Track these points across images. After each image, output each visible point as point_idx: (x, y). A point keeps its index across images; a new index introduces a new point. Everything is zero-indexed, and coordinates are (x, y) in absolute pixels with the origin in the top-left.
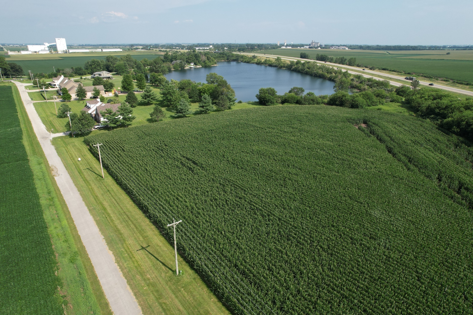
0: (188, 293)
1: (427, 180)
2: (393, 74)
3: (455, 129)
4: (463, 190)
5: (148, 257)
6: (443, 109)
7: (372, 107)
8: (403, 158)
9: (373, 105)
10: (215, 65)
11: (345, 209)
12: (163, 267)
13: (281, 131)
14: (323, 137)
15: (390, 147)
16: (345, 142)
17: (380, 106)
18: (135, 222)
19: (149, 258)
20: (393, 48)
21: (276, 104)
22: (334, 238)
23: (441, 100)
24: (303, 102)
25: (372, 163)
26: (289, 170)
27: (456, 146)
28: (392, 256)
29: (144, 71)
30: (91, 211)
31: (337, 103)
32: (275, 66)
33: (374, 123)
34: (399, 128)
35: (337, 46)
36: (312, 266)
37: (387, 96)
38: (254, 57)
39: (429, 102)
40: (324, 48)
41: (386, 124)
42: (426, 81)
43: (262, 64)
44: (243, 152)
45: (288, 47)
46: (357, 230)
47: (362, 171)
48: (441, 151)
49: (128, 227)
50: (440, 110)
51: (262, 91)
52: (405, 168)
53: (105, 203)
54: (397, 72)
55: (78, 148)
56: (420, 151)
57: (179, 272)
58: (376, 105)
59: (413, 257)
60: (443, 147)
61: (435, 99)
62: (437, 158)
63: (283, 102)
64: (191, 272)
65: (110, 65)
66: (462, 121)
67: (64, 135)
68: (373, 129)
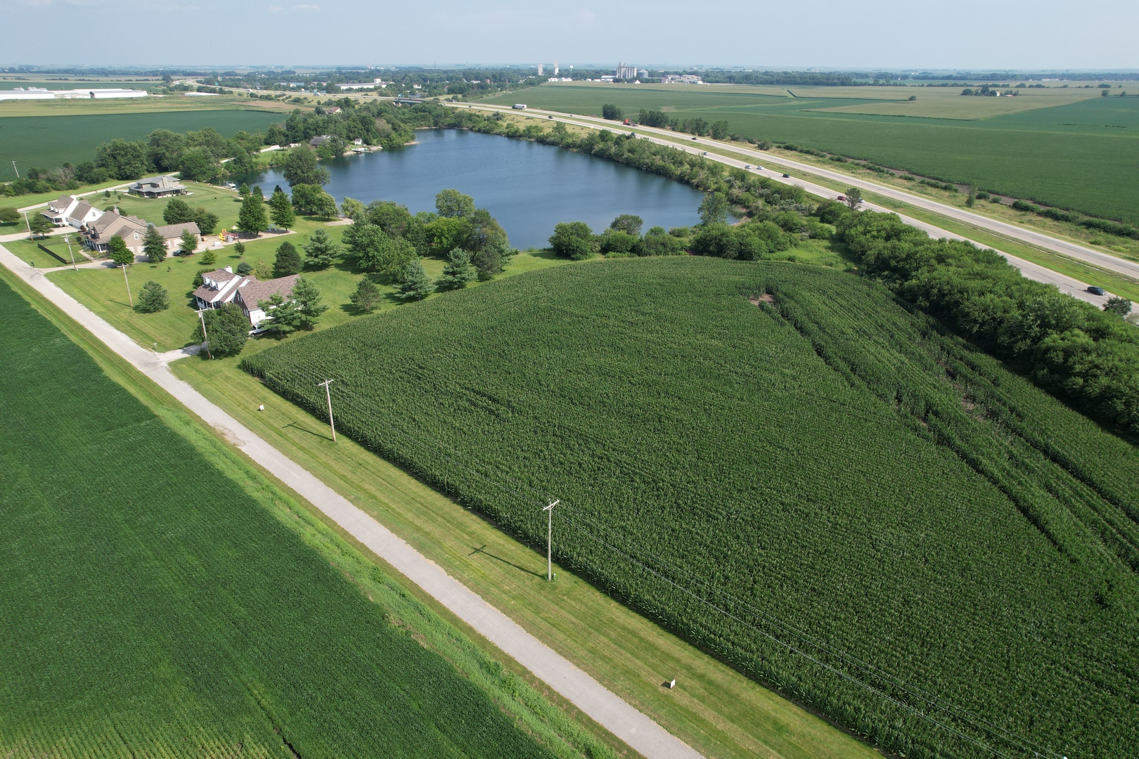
0: (575, 601)
1: (880, 403)
2: (808, 160)
3: (922, 302)
4: (931, 416)
5: (492, 561)
6: (902, 260)
7: (778, 254)
8: (842, 364)
9: (779, 250)
10: (413, 143)
11: (765, 462)
12: (522, 572)
13: (624, 322)
14: (703, 331)
15: (819, 344)
16: (742, 339)
17: (793, 252)
18: (441, 513)
19: (495, 563)
20: (799, 80)
21: (591, 254)
22: (758, 505)
23: (899, 240)
24: (645, 249)
25: (794, 379)
26: (661, 400)
27: (924, 334)
28: (840, 522)
29: (252, 167)
30: (355, 501)
31: (711, 248)
32: (553, 144)
33: (785, 295)
34: (831, 303)
35: (676, 73)
36: (736, 547)
37: (802, 226)
38: (498, 117)
39: (880, 244)
40: (647, 81)
41: (807, 294)
42: (871, 180)
43: (521, 136)
44: (570, 371)
45: (564, 80)
46: (788, 491)
47: (779, 394)
48: (901, 347)
49: (433, 522)
50: (897, 262)
51: (561, 230)
52: (846, 384)
53: (366, 486)
54: (816, 155)
55: (239, 384)
56: (868, 351)
57: (552, 576)
58: (784, 249)
59: (865, 521)
60: (903, 338)
61: (888, 238)
62: (895, 361)
63: (605, 250)
64: (566, 574)
65: (164, 154)
66: (932, 287)
67: (186, 355)
68: (787, 308)
